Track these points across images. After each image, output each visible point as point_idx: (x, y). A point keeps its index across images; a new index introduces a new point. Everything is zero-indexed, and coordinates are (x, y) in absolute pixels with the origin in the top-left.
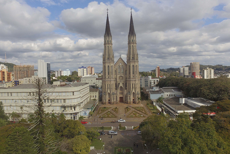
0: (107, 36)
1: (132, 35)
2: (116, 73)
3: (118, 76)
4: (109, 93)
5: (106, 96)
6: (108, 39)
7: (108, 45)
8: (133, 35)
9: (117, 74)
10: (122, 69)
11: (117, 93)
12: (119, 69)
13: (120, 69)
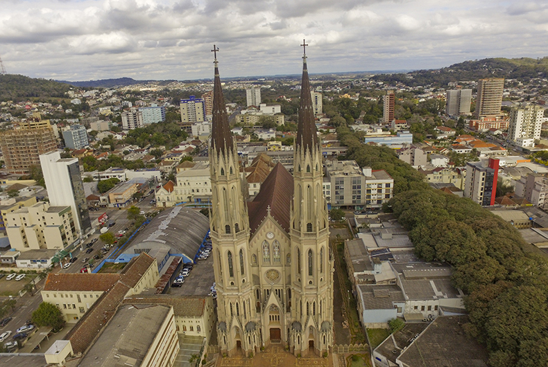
0: (218, 154)
1: (308, 150)
2: (256, 261)
3: (264, 270)
4: (236, 327)
5: (228, 336)
6: (221, 164)
7: (225, 186)
8: (311, 151)
9: (260, 264)
10: (276, 249)
11: (260, 321)
12: (266, 249)
13: (269, 251)
